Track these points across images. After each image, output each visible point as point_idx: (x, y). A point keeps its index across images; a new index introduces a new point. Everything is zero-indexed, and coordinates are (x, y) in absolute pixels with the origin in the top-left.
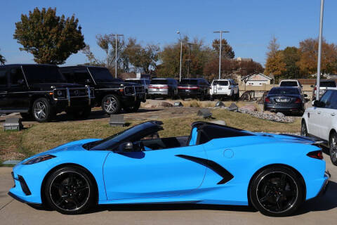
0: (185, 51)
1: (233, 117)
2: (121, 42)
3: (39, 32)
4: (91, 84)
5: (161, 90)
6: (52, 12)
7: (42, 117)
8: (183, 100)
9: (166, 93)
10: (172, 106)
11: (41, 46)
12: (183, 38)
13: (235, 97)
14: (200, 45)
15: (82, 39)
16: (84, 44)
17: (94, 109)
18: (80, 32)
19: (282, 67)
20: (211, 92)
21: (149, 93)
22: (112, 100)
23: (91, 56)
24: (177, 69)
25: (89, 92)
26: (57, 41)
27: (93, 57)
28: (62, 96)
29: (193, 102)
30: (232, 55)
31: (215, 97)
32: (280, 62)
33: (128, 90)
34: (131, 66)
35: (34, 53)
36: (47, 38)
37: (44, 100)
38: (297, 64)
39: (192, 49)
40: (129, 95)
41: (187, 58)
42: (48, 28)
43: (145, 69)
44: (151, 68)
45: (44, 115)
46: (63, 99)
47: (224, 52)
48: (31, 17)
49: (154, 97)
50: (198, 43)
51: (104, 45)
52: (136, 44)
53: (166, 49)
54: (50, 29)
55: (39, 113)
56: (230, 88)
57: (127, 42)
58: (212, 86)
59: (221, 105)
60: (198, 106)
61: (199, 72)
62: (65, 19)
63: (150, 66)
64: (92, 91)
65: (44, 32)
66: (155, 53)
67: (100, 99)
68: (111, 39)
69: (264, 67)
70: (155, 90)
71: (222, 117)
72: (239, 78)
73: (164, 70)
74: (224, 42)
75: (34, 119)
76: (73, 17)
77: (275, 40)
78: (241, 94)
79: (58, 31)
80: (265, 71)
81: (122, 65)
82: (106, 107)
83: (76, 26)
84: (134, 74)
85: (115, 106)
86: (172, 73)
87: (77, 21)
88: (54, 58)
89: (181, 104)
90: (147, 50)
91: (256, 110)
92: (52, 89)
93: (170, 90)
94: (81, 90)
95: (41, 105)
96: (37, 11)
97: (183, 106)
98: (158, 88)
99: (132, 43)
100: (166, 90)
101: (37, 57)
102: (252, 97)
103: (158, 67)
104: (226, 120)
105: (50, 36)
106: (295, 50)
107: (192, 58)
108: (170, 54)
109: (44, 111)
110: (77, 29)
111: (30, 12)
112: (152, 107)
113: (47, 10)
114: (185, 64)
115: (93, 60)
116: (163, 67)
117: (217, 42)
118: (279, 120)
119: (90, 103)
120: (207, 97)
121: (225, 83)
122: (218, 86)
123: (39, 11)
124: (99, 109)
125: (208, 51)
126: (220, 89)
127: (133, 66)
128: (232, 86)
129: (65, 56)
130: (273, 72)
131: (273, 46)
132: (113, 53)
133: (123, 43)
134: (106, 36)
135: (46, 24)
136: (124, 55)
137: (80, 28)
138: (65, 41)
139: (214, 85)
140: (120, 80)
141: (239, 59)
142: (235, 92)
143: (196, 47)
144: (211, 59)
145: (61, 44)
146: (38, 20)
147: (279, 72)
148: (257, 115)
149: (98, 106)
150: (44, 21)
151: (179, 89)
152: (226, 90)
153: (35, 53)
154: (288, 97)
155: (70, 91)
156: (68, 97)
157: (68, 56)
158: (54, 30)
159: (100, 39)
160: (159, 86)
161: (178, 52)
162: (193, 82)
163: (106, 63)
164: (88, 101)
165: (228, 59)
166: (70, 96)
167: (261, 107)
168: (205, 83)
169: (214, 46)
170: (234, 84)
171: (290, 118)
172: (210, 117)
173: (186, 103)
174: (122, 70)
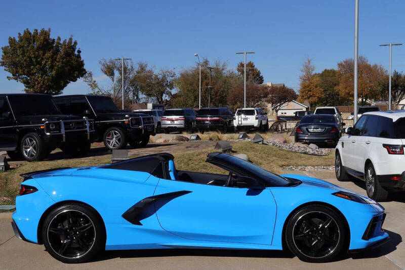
0: (205, 76)
1: (257, 151)
2: (129, 67)
3: (30, 57)
4: (90, 116)
5: (176, 122)
6: (46, 34)
7: (32, 156)
8: (203, 133)
9: (183, 126)
10: (188, 140)
11: (33, 74)
12: (202, 61)
13: (263, 128)
14: (223, 69)
15: (81, 64)
16: (84, 70)
17: (94, 146)
18: (79, 57)
19: (318, 92)
20: (235, 123)
21: (163, 126)
22: (116, 133)
23: (94, 85)
24: (196, 98)
25: (88, 125)
26: (52, 67)
27: (96, 86)
28: (54, 130)
29: (213, 134)
30: (261, 80)
31: (240, 128)
32: (316, 87)
33: (134, 122)
34: (142, 96)
35: (24, 83)
36: (40, 64)
37: (35, 135)
38: (336, 88)
39: (213, 74)
40: (136, 127)
41: (207, 84)
42: (41, 52)
43: (158, 99)
44: (165, 97)
45: (35, 153)
46: (56, 133)
47: (251, 76)
48: (21, 40)
49: (169, 130)
50: (221, 66)
51: (109, 71)
52: (148, 69)
53: (183, 75)
54: (44, 54)
55: (29, 150)
56: (257, 119)
57: (137, 68)
58: (236, 116)
59: (244, 137)
60: (219, 139)
61: (223, 100)
62: (62, 42)
63: (164, 95)
64: (91, 124)
65: (36, 57)
66: (169, 79)
67: (101, 133)
68: (118, 64)
69: (297, 93)
70: (169, 122)
71: (244, 150)
72: (269, 106)
73: (182, 99)
74: (251, 65)
75: (23, 158)
76: (71, 39)
77: (309, 62)
78: (270, 125)
79: (52, 56)
80: (299, 98)
81: (131, 95)
82: (109, 142)
83: (74, 50)
84: (145, 105)
85: (119, 140)
86: (190, 102)
87: (76, 43)
88: (49, 87)
89: (198, 138)
90: (160, 76)
91: (285, 142)
92: (44, 122)
93: (187, 122)
94: (77, 123)
95: (31, 141)
96: (27, 33)
97: (200, 139)
98: (172, 120)
99: (142, 68)
100: (182, 122)
101: (28, 87)
102: (284, 128)
103: (174, 96)
104: (249, 153)
105: (43, 62)
106: (333, 72)
107: (214, 84)
108: (187, 80)
109: (34, 148)
110: (76, 53)
111: (19, 34)
112: (165, 141)
113: (39, 31)
114: (206, 91)
115: (96, 90)
116: (180, 96)
117: (242, 65)
118: (311, 152)
119: (89, 138)
120: (231, 130)
121: (251, 113)
122: (243, 116)
123: (30, 33)
124: (101, 145)
125: (232, 76)
126: (246, 119)
127: (144, 96)
128: (260, 116)
129: (62, 84)
130: (309, 98)
131: (308, 69)
132: (120, 81)
133: (132, 69)
134: (111, 62)
135: (39, 48)
136: (133, 83)
137: (79, 52)
138: (63, 67)
139: (239, 114)
140: (128, 111)
141: (269, 84)
142: (264, 122)
143: (218, 71)
144: (236, 85)
145: (58, 70)
146: (30, 43)
147: (315, 99)
148: (285, 147)
149: (100, 141)
150: (36, 45)
151: (197, 120)
152: (252, 120)
153: (26, 83)
154: (322, 126)
155: (65, 124)
156: (63, 131)
157: (65, 85)
158: (48, 54)
159: (104, 65)
160: (174, 117)
161: (196, 79)
162: (213, 113)
163: (112, 92)
164: (87, 135)
165: (255, 84)
166: (66, 129)
167: (293, 138)
168: (228, 113)
169: (239, 70)
170: (262, 113)
171: (325, 151)
172: (229, 150)
173: (205, 136)
174: (131, 102)
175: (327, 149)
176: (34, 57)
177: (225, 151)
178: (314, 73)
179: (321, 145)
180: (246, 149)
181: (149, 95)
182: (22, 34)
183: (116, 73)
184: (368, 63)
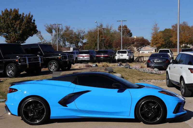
0: (101, 33)
1: (126, 72)
2: (61, 28)
3: (8, 24)
4: (41, 54)
5: (85, 57)
6: (16, 11)
7: (12, 75)
8: (99, 63)
9: (89, 59)
10: (91, 66)
11: (10, 33)
12: (99, 25)
13: (131, 60)
14: (110, 29)
15: (35, 27)
16: (37, 30)
17: (43, 70)
18: (34, 23)
19: (161, 41)
20: (117, 58)
21: (78, 59)
22: (54, 64)
23: (41, 38)
24: (96, 44)
25: (40, 59)
26: (20, 29)
27: (43, 38)
28: (23, 62)
29: (104, 63)
30: (131, 35)
31: (119, 60)
32: (160, 38)
33: (63, 58)
34: (67, 43)
35: (5, 37)
36: (14, 27)
37: (13, 64)
38: (171, 39)
39: (105, 32)
40: (64, 60)
41: (102, 37)
42: (14, 21)
43: (76, 45)
44: (80, 44)
45: (13, 73)
46: (24, 63)
47: (125, 33)
48: (3, 15)
49: (82, 62)
50: (109, 28)
51: (50, 31)
52: (70, 29)
53: (89, 32)
54: (15, 22)
55: (10, 72)
56: (128, 55)
57: (64, 29)
58: (117, 54)
59: (120, 65)
60: (108, 66)
61: (110, 46)
62: (25, 16)
63: (79, 43)
64: (41, 59)
65: (11, 24)
66: (82, 35)
67: (46, 63)
68: (54, 27)
69: (150, 42)
70: (82, 57)
71: (120, 71)
72: (135, 49)
73: (88, 45)
74: (125, 27)
75: (7, 76)
76: (30, 14)
77: (156, 25)
78: (135, 58)
79: (20, 23)
80: (151, 44)
81: (61, 43)
82: (51, 68)
83: (31, 20)
84: (69, 48)
85: (56, 67)
86: (93, 47)
87: (32, 16)
88: (18, 40)
89: (96, 65)
90: (77, 33)
91: (142, 67)
92: (17, 58)
93: (91, 57)
94: (35, 58)
95: (11, 67)
96: (6, 11)
97: (98, 66)
98: (83, 57)
99: (67, 29)
100: (89, 57)
101: (7, 39)
102: (142, 60)
103: (85, 44)
104: (122, 73)
105: (15, 26)
106: (169, 30)
107: (106, 37)
108: (91, 35)
109: (13, 71)
110: (32, 21)
111: (2, 11)
112: (80, 67)
113: (13, 10)
114: (101, 41)
115: (43, 40)
116: (88, 44)
117: (120, 27)
118: (155, 72)
119: (40, 66)
120: (114, 61)
121: (125, 52)
122: (121, 54)
123: (8, 11)
124: (46, 69)
125: (115, 33)
126: (122, 56)
127: (68, 44)
128: (130, 54)
129: (25, 38)
130: (156, 44)
131: (156, 29)
132: (55, 36)
133: (62, 29)
134: (51, 25)
135: (13, 19)
136: (62, 36)
137: (34, 21)
138: (25, 29)
139: (118, 53)
140: (60, 52)
141: (135, 37)
142: (132, 57)
143: (108, 30)
144: (117, 38)
145: (23, 31)
146: (8, 16)
147: (159, 45)
148: (142, 70)
149: (46, 67)
150: (11, 17)
151: (96, 57)
152: (125, 56)
153: (6, 37)
154: (161, 59)
155: (28, 59)
156: (27, 62)
157: (27, 38)
158: (18, 22)
159: (47, 27)
160: (84, 55)
161: (96, 34)
162: (105, 52)
163: (51, 42)
164: (39, 64)
165: (128, 37)
166: (29, 61)
167: (146, 66)
168: (113, 53)
169: (119, 30)
170: (131, 52)
171: (162, 72)
172: (112, 72)
173: (100, 65)
174: (62, 46)
175: (163, 71)
176: (10, 24)
177: (110, 72)
178: (159, 31)
179: (160, 69)
180: (121, 71)
181: (71, 43)
182: (4, 12)
183: (54, 32)
184: (188, 25)
